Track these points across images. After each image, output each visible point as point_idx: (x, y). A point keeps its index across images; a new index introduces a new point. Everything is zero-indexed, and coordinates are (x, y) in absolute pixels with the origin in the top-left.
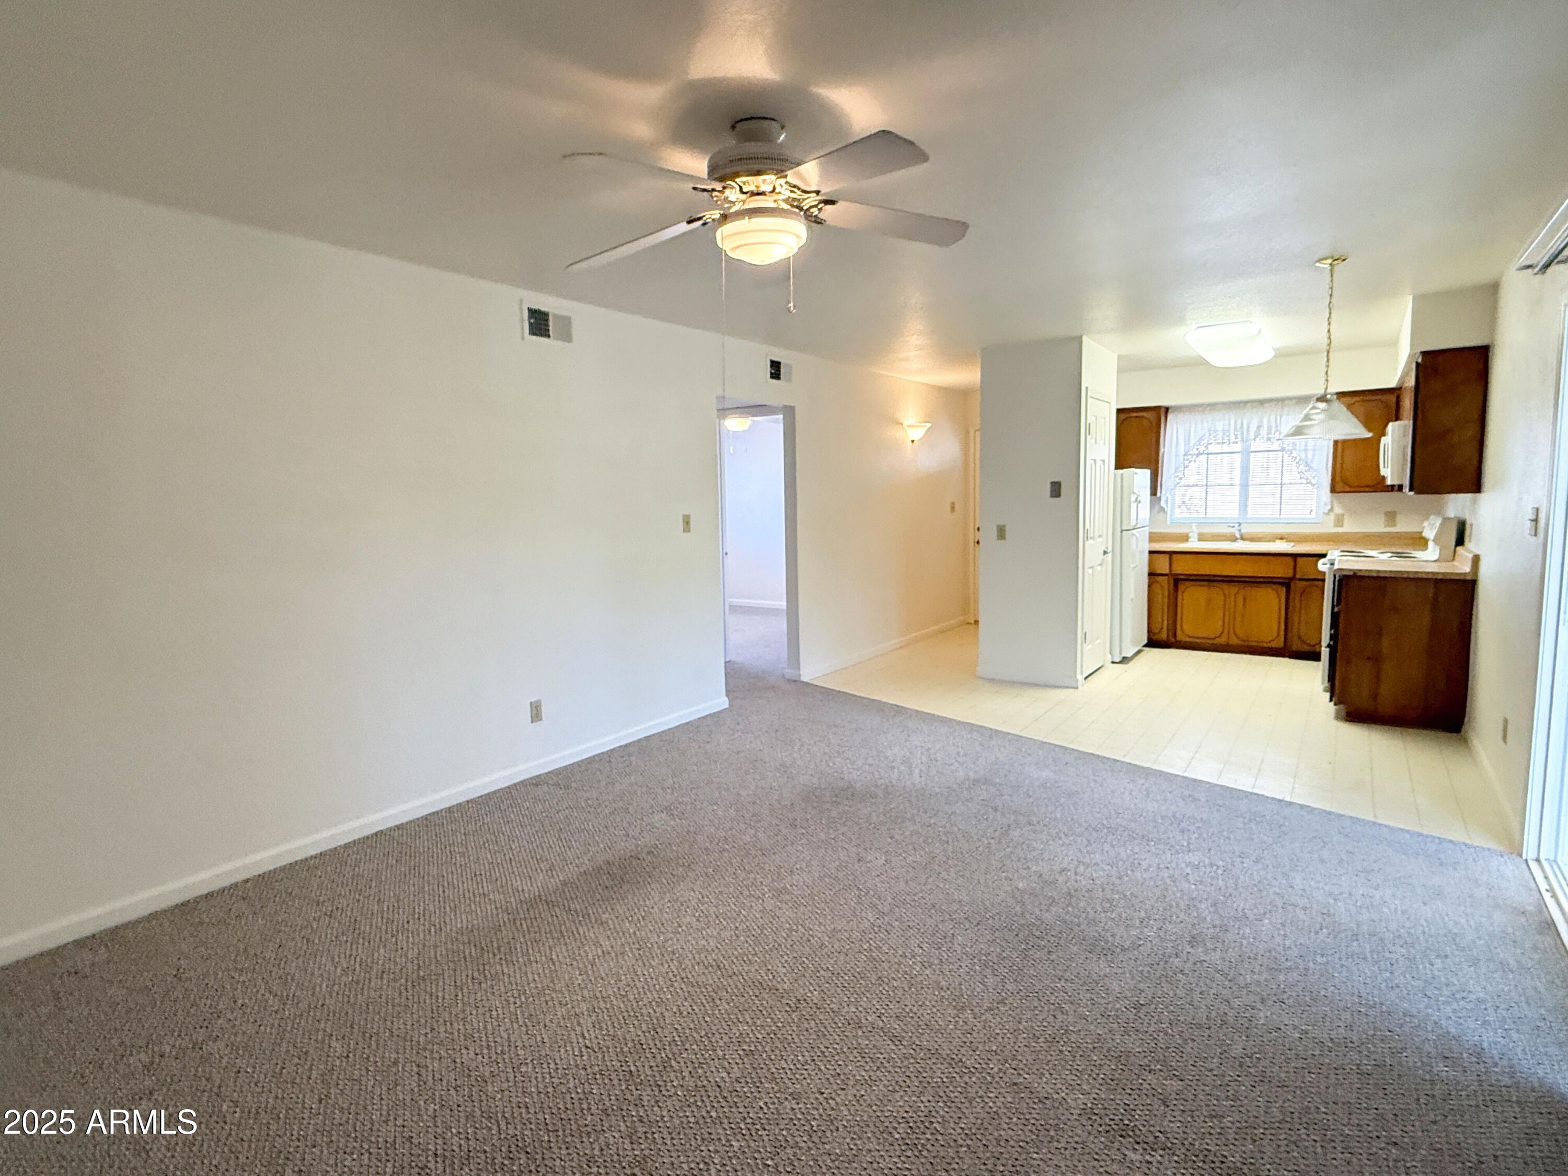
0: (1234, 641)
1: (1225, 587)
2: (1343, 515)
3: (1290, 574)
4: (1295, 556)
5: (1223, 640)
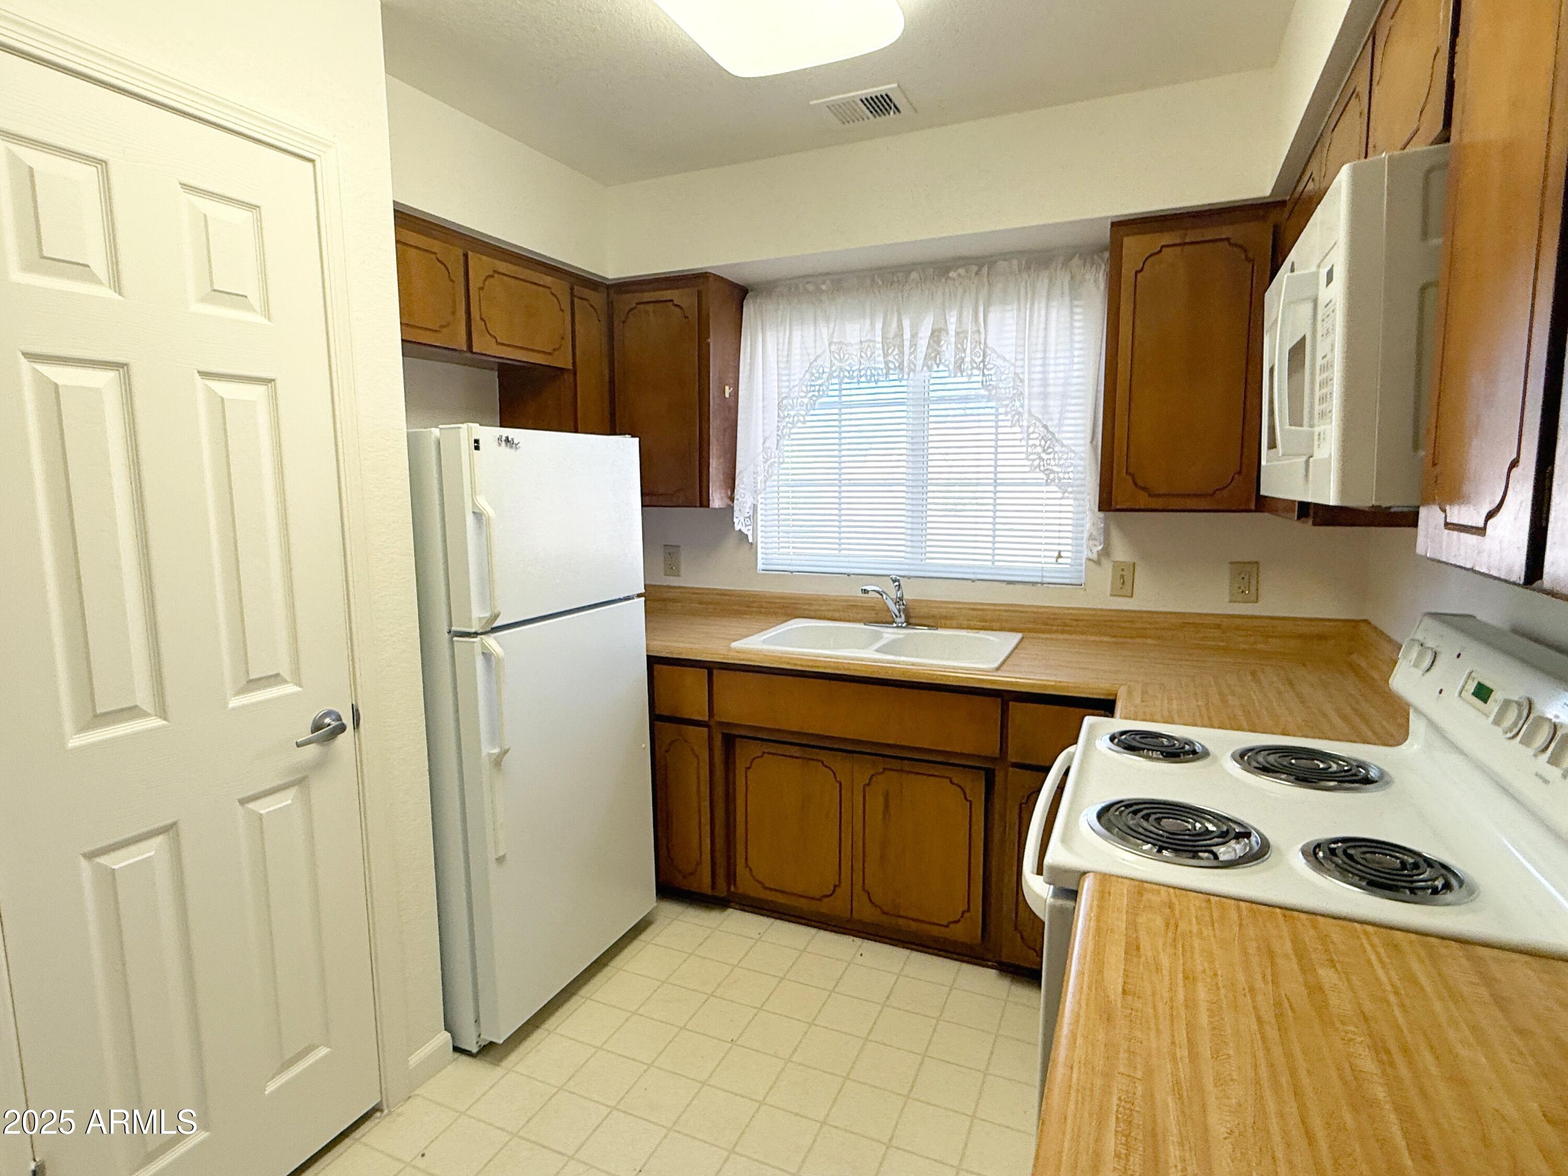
0: (867, 913)
1: (840, 764)
2: (1133, 564)
3: (993, 750)
4: (1006, 698)
5: (839, 907)
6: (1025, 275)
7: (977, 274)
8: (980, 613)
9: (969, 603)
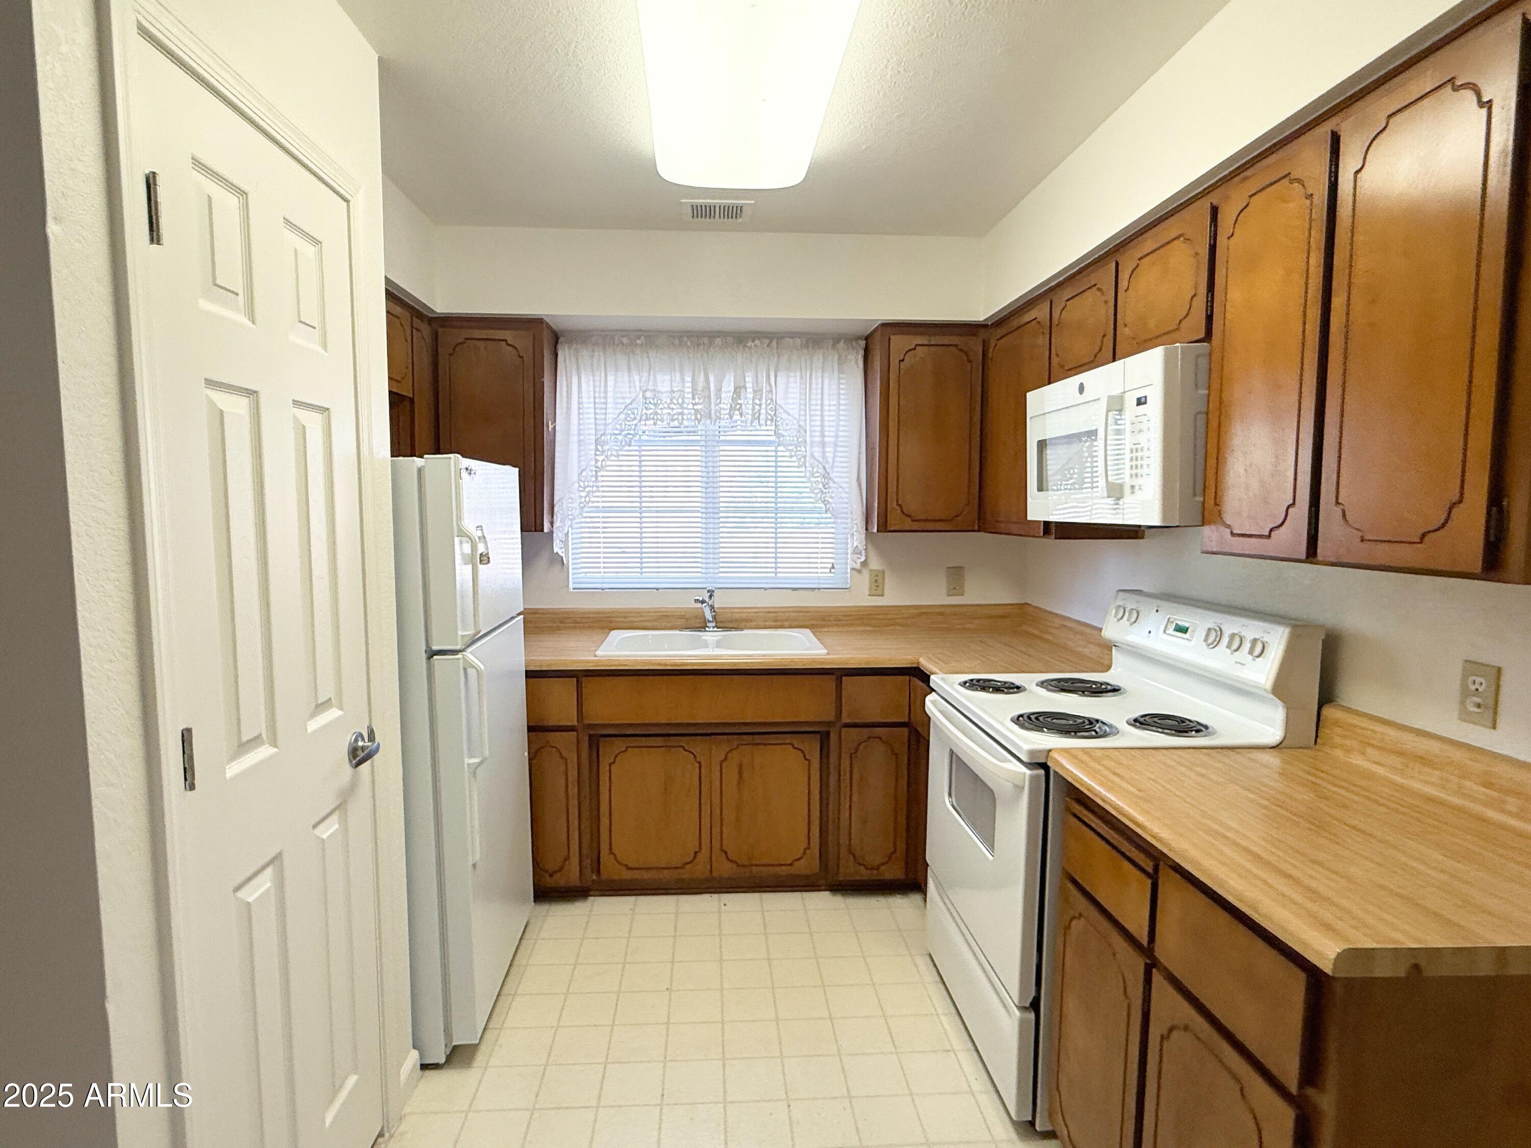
0: (724, 869)
1: (699, 747)
2: (883, 572)
3: (830, 716)
4: (839, 674)
5: (700, 869)
6: (805, 351)
7: (768, 346)
8: (774, 615)
9: (765, 608)
